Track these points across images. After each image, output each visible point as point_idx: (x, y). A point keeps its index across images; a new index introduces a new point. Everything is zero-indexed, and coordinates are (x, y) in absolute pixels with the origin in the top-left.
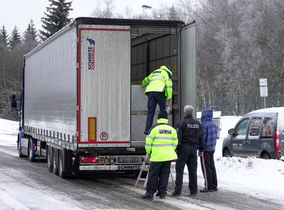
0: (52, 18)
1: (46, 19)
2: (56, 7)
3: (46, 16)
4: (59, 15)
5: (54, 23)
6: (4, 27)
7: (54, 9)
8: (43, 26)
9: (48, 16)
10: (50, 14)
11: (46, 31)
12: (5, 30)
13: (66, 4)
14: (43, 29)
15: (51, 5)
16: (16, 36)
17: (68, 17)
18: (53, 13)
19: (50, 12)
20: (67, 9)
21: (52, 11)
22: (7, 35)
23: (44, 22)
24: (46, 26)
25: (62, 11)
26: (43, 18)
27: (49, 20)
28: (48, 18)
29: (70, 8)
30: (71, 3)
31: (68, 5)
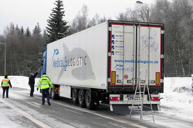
0: (53, 20)
1: (50, 20)
2: (56, 14)
3: (50, 19)
4: (58, 19)
5: (54, 23)
6: (22, 27)
7: (54, 15)
8: (48, 25)
9: (51, 19)
10: (52, 18)
11: (49, 27)
12: (23, 28)
13: (61, 12)
14: (48, 26)
15: (53, 13)
16: (28, 32)
17: (62, 20)
18: (54, 17)
19: (52, 17)
20: (62, 15)
21: (54, 16)
22: (24, 31)
23: (49, 22)
24: (49, 24)
25: (59, 16)
26: (48, 20)
27: (51, 21)
28: (51, 20)
29: (64, 15)
30: (64, 11)
31: (62, 13)
